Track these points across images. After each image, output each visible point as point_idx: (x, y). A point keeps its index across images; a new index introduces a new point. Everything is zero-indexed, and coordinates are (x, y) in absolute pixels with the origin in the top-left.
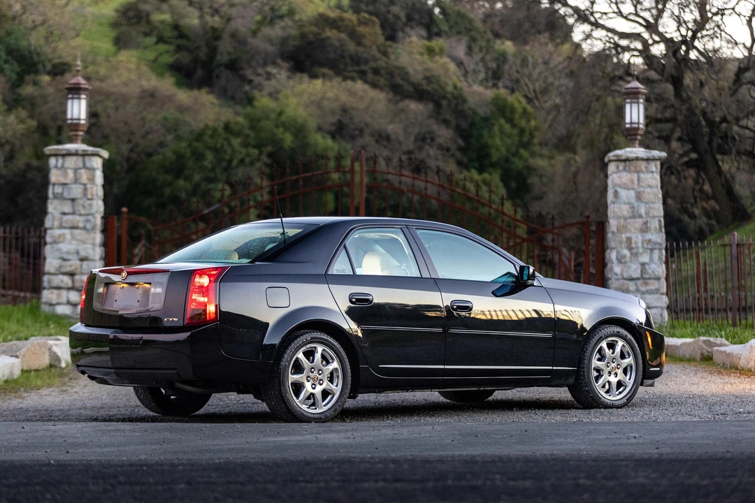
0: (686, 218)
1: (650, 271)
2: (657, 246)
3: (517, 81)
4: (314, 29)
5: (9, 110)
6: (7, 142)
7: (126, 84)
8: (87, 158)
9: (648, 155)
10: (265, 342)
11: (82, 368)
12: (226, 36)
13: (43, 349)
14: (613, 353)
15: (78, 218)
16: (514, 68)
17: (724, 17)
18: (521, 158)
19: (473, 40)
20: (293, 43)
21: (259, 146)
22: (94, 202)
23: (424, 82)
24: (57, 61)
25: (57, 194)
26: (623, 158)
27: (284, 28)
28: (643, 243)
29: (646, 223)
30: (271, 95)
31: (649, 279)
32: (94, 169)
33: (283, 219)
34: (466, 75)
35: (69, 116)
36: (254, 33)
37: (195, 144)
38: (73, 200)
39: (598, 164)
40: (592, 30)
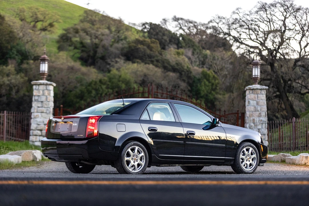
0: (275, 118)
1: (262, 132)
2: (264, 122)
3: (211, 65)
4: (134, 45)
5: (18, 73)
6: (17, 85)
7: (62, 64)
8: (47, 86)
9: (261, 88)
10: (116, 145)
11: (46, 155)
12: (100, 47)
13: (30, 154)
14: (248, 153)
15: (44, 109)
16: (210, 61)
17: (290, 40)
18: (212, 94)
19: (195, 50)
20: (126, 50)
21: (112, 88)
22: (50, 103)
23: (176, 65)
24: (36, 55)
25: (36, 99)
26: (252, 89)
27: (122, 44)
28: (259, 121)
29: (260, 113)
30: (117, 69)
32: (50, 90)
33: (124, 99)
34: (191, 63)
35: (41, 70)
36: (111, 46)
37: (89, 87)
38: (42, 102)
39: (242, 96)
40: (240, 45)
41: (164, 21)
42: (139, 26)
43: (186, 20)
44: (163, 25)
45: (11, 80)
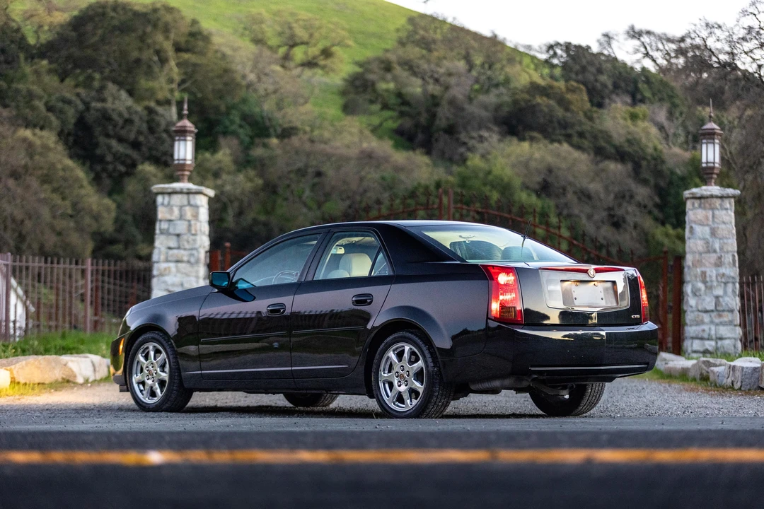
1: (724, 304)
2: (731, 280)
5: (239, 170)
8: (191, 196)
9: (722, 193)
12: (444, 103)
15: (182, 252)
19: (674, 106)
20: (506, 109)
22: (198, 238)
23: (626, 145)
24: (286, 126)
25: (164, 230)
26: (698, 195)
27: (498, 96)
28: (717, 277)
29: (720, 258)
30: (483, 156)
31: (724, 311)
32: (197, 207)
34: (667, 137)
35: (176, 157)
36: (470, 99)
38: (178, 235)
41: (606, 39)
42: (541, 53)
43: (659, 36)
44: (605, 48)
45: (223, 186)
